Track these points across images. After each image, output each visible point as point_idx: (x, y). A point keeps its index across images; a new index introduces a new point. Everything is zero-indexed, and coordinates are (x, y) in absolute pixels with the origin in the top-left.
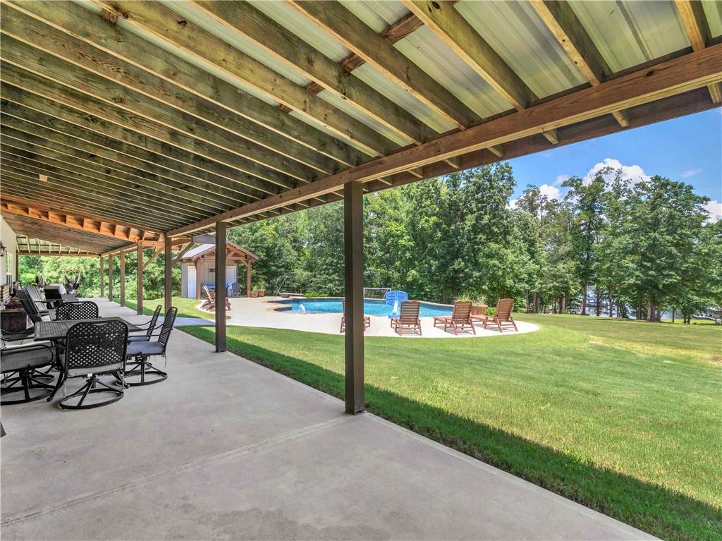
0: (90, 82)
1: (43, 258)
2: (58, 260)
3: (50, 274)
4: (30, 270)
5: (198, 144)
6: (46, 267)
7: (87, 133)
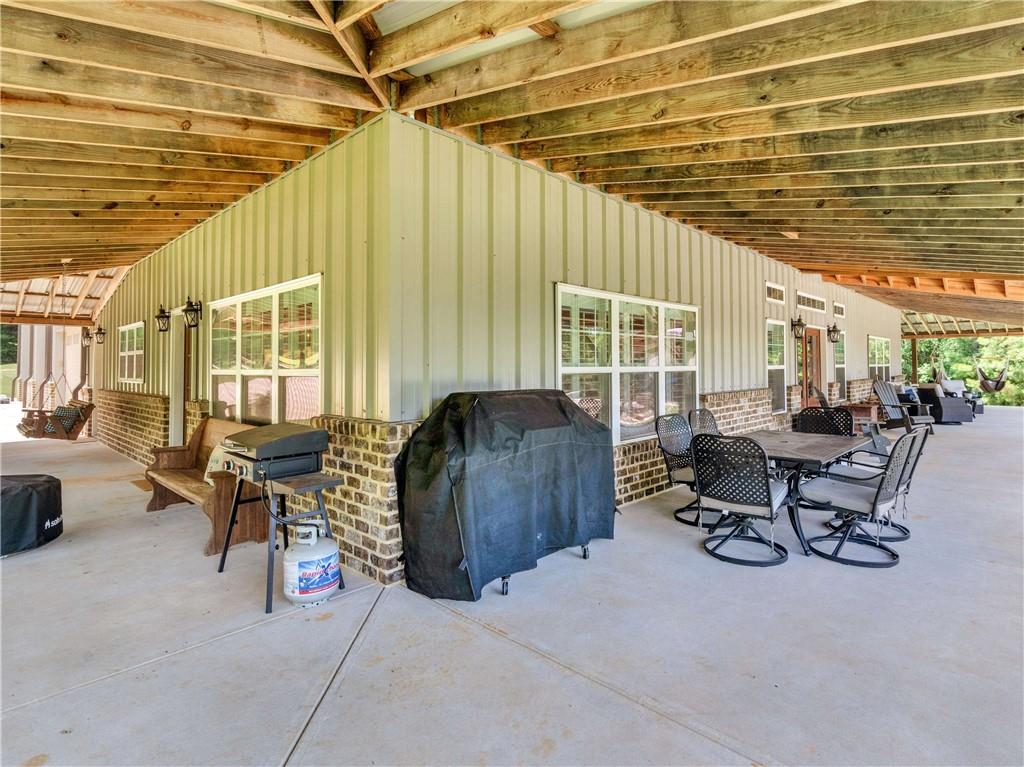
0: (630, 111)
1: (981, 340)
2: (1005, 343)
3: (992, 366)
4: (965, 359)
5: (826, 109)
6: (986, 352)
7: (726, 166)
